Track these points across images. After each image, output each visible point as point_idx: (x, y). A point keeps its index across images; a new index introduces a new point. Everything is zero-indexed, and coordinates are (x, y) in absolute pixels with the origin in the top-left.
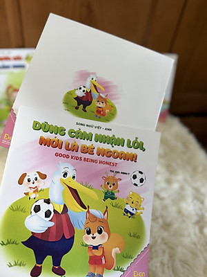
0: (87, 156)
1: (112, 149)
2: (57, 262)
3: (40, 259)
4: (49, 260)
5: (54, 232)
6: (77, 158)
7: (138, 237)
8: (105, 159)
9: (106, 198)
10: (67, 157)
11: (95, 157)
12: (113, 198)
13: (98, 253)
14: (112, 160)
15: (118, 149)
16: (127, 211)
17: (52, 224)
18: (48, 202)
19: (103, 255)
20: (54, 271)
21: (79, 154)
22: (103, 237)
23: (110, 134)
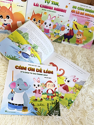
0: (82, 15)
1: (90, 14)
2: (68, 40)
3: (65, 39)
4: (67, 39)
5: (69, 34)
6: (78, 16)
7: (91, 38)
8: (87, 16)
9: (84, 27)
10: (76, 15)
11: (84, 16)
12: (86, 28)
13: (79, 40)
14: (89, 17)
15: (92, 14)
16: (89, 31)
17: (69, 32)
18: (69, 27)
19: (80, 40)
20: (68, 41)
21: (80, 15)
22: (81, 37)
23: (90, 9)
